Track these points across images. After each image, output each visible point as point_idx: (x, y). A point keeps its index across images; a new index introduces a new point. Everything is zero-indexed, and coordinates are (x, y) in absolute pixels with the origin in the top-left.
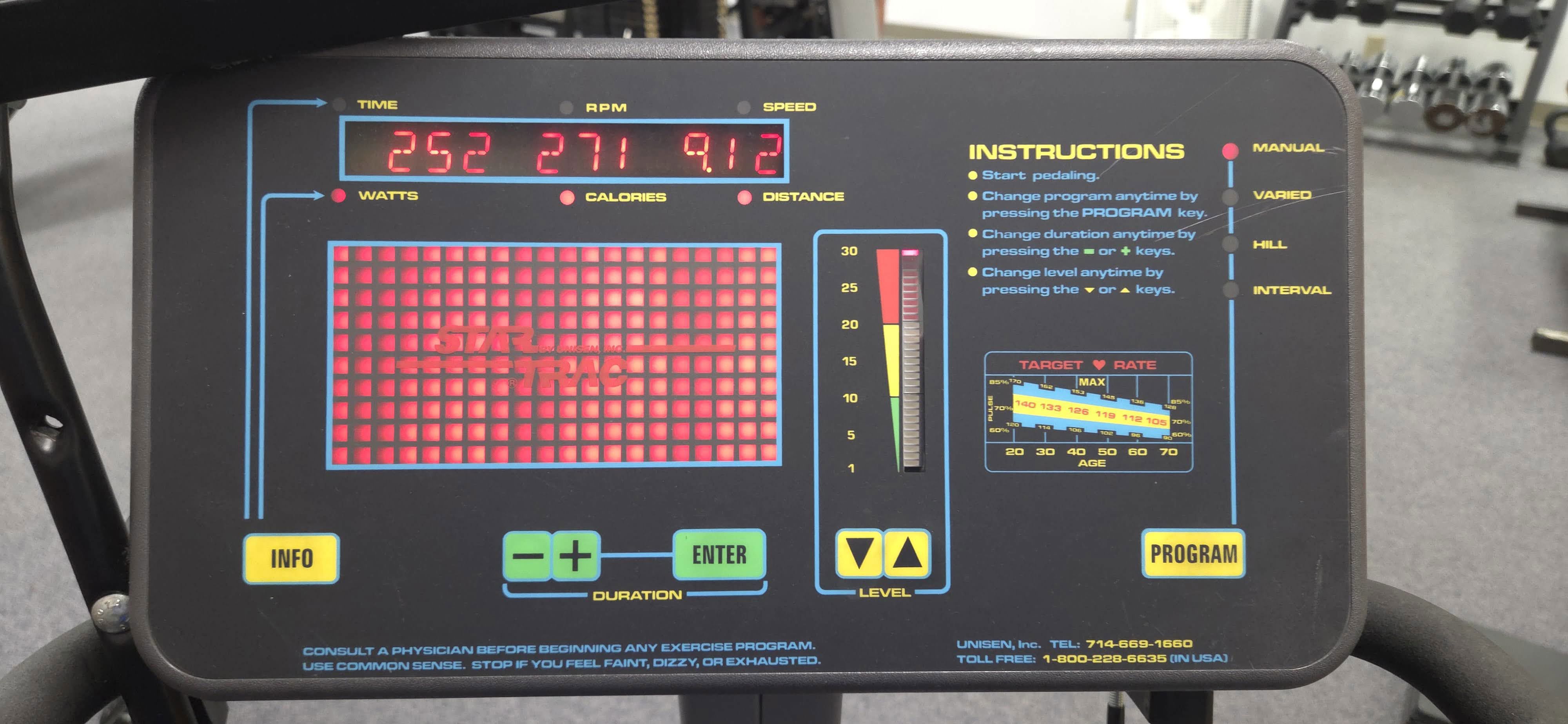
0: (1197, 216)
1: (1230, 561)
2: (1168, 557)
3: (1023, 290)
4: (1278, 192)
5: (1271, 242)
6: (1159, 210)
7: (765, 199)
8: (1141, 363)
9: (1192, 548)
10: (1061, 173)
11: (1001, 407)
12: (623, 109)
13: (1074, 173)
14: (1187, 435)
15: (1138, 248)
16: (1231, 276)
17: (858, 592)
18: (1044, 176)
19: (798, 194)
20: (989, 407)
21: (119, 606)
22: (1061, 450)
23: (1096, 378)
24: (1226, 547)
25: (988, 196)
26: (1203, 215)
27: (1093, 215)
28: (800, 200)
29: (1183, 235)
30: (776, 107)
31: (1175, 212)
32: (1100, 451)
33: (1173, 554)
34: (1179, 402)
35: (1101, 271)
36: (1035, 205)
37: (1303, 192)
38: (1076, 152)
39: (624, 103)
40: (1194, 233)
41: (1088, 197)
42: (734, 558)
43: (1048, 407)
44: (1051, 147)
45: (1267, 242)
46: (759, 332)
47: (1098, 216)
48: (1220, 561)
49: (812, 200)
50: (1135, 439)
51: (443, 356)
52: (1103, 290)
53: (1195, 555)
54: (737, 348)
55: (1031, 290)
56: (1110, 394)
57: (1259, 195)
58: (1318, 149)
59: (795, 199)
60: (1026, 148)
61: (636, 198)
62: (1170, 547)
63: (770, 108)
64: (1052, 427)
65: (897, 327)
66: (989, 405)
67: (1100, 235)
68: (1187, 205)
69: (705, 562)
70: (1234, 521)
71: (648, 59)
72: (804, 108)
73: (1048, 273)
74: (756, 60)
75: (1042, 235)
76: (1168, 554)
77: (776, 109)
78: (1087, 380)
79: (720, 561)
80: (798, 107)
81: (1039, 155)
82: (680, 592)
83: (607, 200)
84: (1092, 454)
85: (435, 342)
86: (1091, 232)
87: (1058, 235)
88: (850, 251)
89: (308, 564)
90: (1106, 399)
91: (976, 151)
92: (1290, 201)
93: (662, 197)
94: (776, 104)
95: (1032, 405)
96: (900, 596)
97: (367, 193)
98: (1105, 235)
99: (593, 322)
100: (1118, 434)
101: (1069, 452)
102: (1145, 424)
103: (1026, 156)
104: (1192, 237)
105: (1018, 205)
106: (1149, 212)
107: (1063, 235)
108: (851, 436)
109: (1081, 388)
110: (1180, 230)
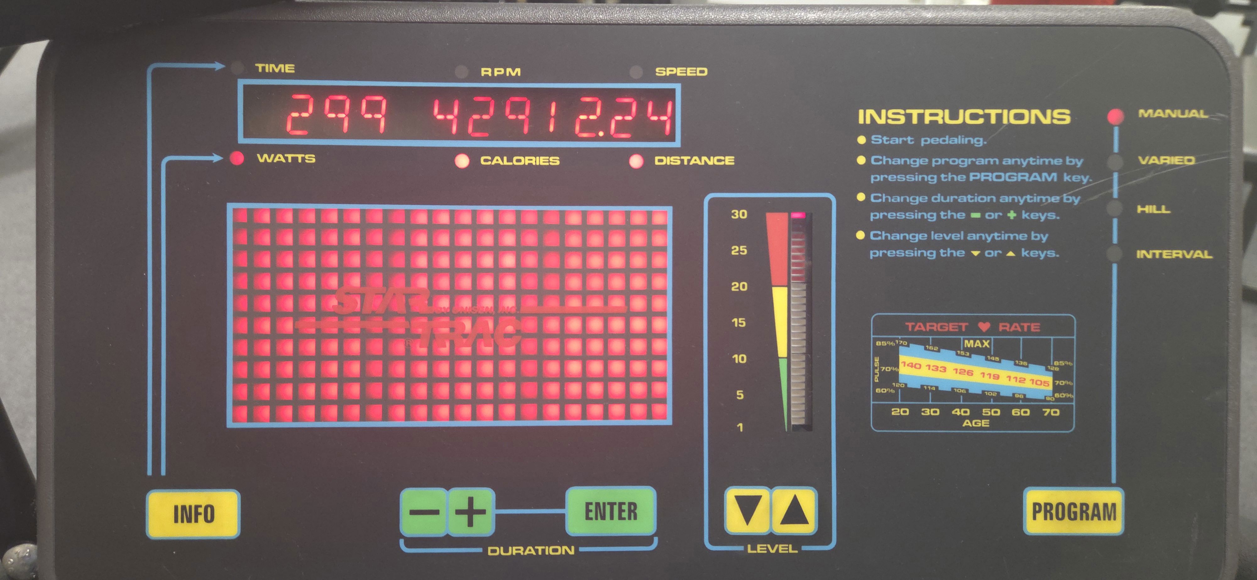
0: (1082, 181)
1: (1109, 519)
2: (1048, 515)
3: (909, 253)
4: (1162, 158)
5: (1155, 207)
6: (1045, 174)
7: (657, 163)
8: (1026, 325)
9: (1072, 506)
10: (949, 138)
11: (887, 368)
12: (517, 73)
13: (961, 138)
14: (1068, 395)
15: (1023, 212)
16: (1115, 240)
17: (746, 548)
18: (933, 141)
19: (689, 158)
20: (875, 368)
21: (30, 556)
22: (946, 411)
23: (981, 340)
24: (1106, 505)
25: (877, 160)
26: (1089, 179)
27: (980, 179)
28: (691, 163)
29: (1068, 199)
30: (669, 71)
31: (1060, 177)
32: (984, 412)
33: (1054, 512)
34: (1062, 363)
35: (987, 235)
36: (923, 170)
37: (1187, 158)
38: (965, 116)
39: (518, 67)
40: (1079, 198)
41: (975, 162)
42: (625, 515)
43: (934, 368)
44: (940, 112)
45: (1151, 206)
46: (649, 293)
47: (985, 180)
48: (1099, 519)
49: (703, 163)
50: (1018, 400)
51: (341, 317)
52: (989, 254)
53: (1075, 513)
54: (629, 309)
55: (917, 253)
56: (995, 356)
57: (1144, 159)
58: (1202, 115)
59: (686, 163)
60: (915, 113)
61: (530, 162)
62: (1051, 505)
63: (662, 73)
64: (937, 387)
65: (786, 289)
66: (876, 366)
67: (987, 199)
68: (1072, 170)
69: (596, 519)
70: (1114, 480)
71: (542, 24)
72: (696, 73)
73: (935, 236)
74: (649, 24)
75: (930, 199)
76: (1050, 512)
77: (668, 73)
78: (972, 342)
79: (612, 518)
80: (690, 72)
81: (927, 119)
82: (573, 548)
83: (501, 163)
84: (976, 414)
85: (334, 302)
86: (978, 196)
87: (945, 199)
88: (740, 214)
89: (210, 519)
90: (991, 360)
91: (865, 116)
92: (1175, 166)
93: (555, 161)
94: (668, 69)
95: (918, 366)
96: (787, 552)
97: (266, 156)
98: (992, 199)
99: (487, 282)
100: (1002, 394)
101: (953, 412)
102: (1028, 385)
103: (915, 121)
104: (1076, 202)
105: (906, 169)
106: (1035, 177)
107: (950, 199)
108: (740, 396)
109: (966, 349)
110: (1065, 195)
